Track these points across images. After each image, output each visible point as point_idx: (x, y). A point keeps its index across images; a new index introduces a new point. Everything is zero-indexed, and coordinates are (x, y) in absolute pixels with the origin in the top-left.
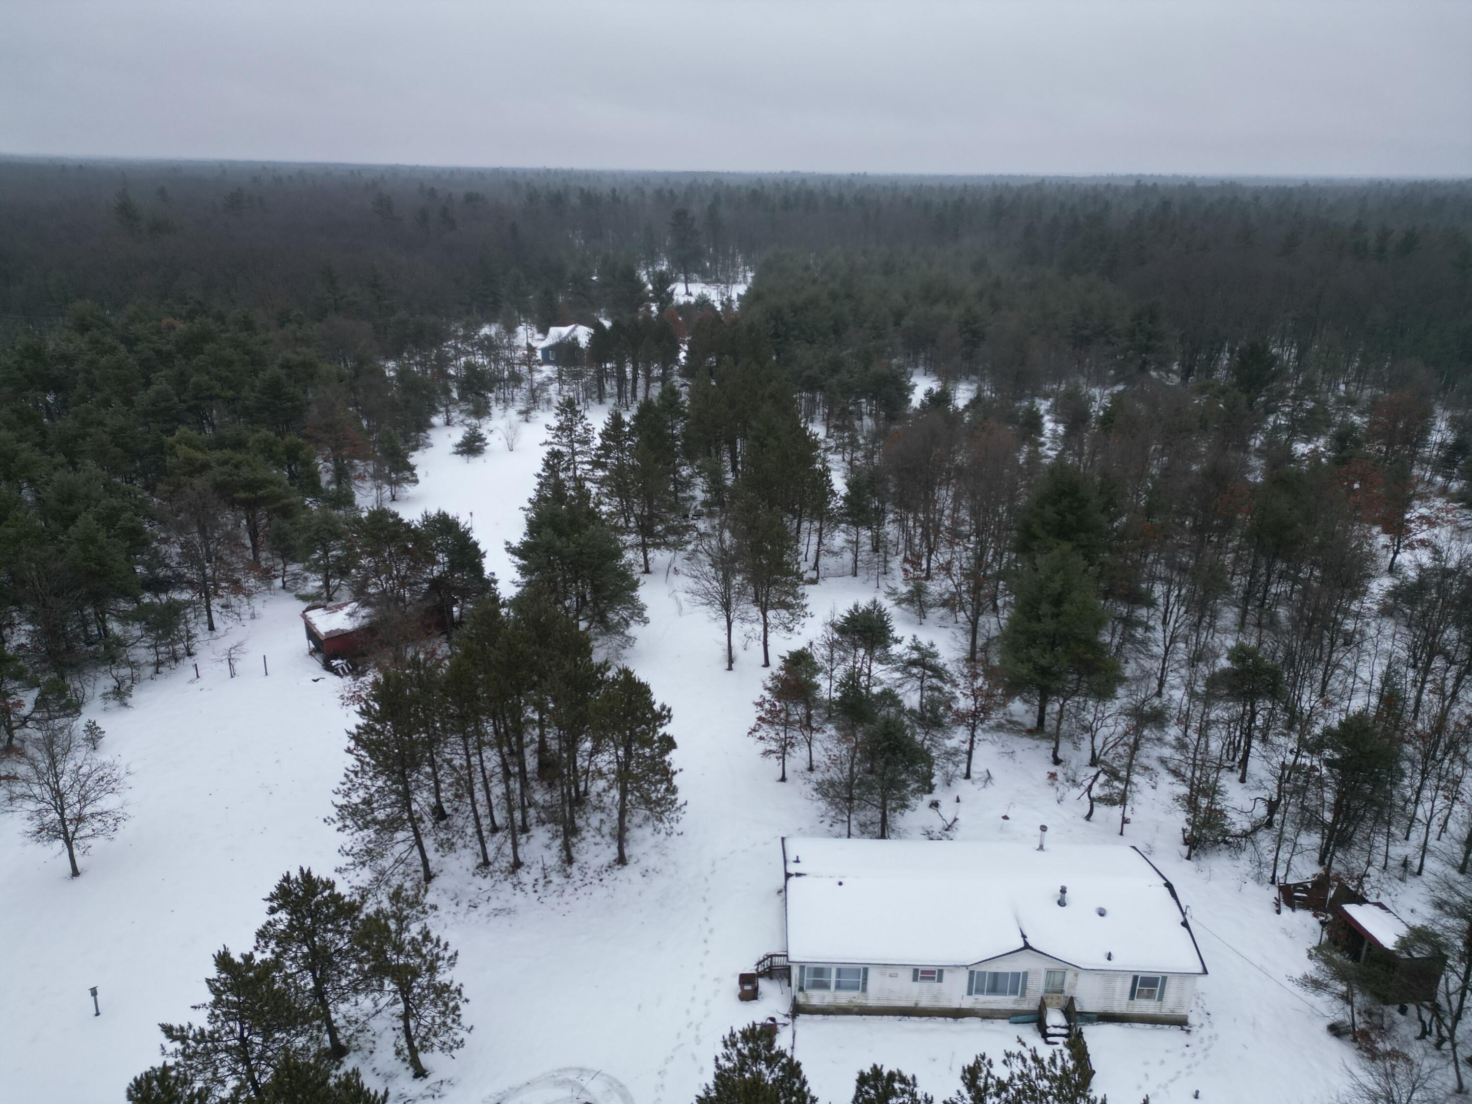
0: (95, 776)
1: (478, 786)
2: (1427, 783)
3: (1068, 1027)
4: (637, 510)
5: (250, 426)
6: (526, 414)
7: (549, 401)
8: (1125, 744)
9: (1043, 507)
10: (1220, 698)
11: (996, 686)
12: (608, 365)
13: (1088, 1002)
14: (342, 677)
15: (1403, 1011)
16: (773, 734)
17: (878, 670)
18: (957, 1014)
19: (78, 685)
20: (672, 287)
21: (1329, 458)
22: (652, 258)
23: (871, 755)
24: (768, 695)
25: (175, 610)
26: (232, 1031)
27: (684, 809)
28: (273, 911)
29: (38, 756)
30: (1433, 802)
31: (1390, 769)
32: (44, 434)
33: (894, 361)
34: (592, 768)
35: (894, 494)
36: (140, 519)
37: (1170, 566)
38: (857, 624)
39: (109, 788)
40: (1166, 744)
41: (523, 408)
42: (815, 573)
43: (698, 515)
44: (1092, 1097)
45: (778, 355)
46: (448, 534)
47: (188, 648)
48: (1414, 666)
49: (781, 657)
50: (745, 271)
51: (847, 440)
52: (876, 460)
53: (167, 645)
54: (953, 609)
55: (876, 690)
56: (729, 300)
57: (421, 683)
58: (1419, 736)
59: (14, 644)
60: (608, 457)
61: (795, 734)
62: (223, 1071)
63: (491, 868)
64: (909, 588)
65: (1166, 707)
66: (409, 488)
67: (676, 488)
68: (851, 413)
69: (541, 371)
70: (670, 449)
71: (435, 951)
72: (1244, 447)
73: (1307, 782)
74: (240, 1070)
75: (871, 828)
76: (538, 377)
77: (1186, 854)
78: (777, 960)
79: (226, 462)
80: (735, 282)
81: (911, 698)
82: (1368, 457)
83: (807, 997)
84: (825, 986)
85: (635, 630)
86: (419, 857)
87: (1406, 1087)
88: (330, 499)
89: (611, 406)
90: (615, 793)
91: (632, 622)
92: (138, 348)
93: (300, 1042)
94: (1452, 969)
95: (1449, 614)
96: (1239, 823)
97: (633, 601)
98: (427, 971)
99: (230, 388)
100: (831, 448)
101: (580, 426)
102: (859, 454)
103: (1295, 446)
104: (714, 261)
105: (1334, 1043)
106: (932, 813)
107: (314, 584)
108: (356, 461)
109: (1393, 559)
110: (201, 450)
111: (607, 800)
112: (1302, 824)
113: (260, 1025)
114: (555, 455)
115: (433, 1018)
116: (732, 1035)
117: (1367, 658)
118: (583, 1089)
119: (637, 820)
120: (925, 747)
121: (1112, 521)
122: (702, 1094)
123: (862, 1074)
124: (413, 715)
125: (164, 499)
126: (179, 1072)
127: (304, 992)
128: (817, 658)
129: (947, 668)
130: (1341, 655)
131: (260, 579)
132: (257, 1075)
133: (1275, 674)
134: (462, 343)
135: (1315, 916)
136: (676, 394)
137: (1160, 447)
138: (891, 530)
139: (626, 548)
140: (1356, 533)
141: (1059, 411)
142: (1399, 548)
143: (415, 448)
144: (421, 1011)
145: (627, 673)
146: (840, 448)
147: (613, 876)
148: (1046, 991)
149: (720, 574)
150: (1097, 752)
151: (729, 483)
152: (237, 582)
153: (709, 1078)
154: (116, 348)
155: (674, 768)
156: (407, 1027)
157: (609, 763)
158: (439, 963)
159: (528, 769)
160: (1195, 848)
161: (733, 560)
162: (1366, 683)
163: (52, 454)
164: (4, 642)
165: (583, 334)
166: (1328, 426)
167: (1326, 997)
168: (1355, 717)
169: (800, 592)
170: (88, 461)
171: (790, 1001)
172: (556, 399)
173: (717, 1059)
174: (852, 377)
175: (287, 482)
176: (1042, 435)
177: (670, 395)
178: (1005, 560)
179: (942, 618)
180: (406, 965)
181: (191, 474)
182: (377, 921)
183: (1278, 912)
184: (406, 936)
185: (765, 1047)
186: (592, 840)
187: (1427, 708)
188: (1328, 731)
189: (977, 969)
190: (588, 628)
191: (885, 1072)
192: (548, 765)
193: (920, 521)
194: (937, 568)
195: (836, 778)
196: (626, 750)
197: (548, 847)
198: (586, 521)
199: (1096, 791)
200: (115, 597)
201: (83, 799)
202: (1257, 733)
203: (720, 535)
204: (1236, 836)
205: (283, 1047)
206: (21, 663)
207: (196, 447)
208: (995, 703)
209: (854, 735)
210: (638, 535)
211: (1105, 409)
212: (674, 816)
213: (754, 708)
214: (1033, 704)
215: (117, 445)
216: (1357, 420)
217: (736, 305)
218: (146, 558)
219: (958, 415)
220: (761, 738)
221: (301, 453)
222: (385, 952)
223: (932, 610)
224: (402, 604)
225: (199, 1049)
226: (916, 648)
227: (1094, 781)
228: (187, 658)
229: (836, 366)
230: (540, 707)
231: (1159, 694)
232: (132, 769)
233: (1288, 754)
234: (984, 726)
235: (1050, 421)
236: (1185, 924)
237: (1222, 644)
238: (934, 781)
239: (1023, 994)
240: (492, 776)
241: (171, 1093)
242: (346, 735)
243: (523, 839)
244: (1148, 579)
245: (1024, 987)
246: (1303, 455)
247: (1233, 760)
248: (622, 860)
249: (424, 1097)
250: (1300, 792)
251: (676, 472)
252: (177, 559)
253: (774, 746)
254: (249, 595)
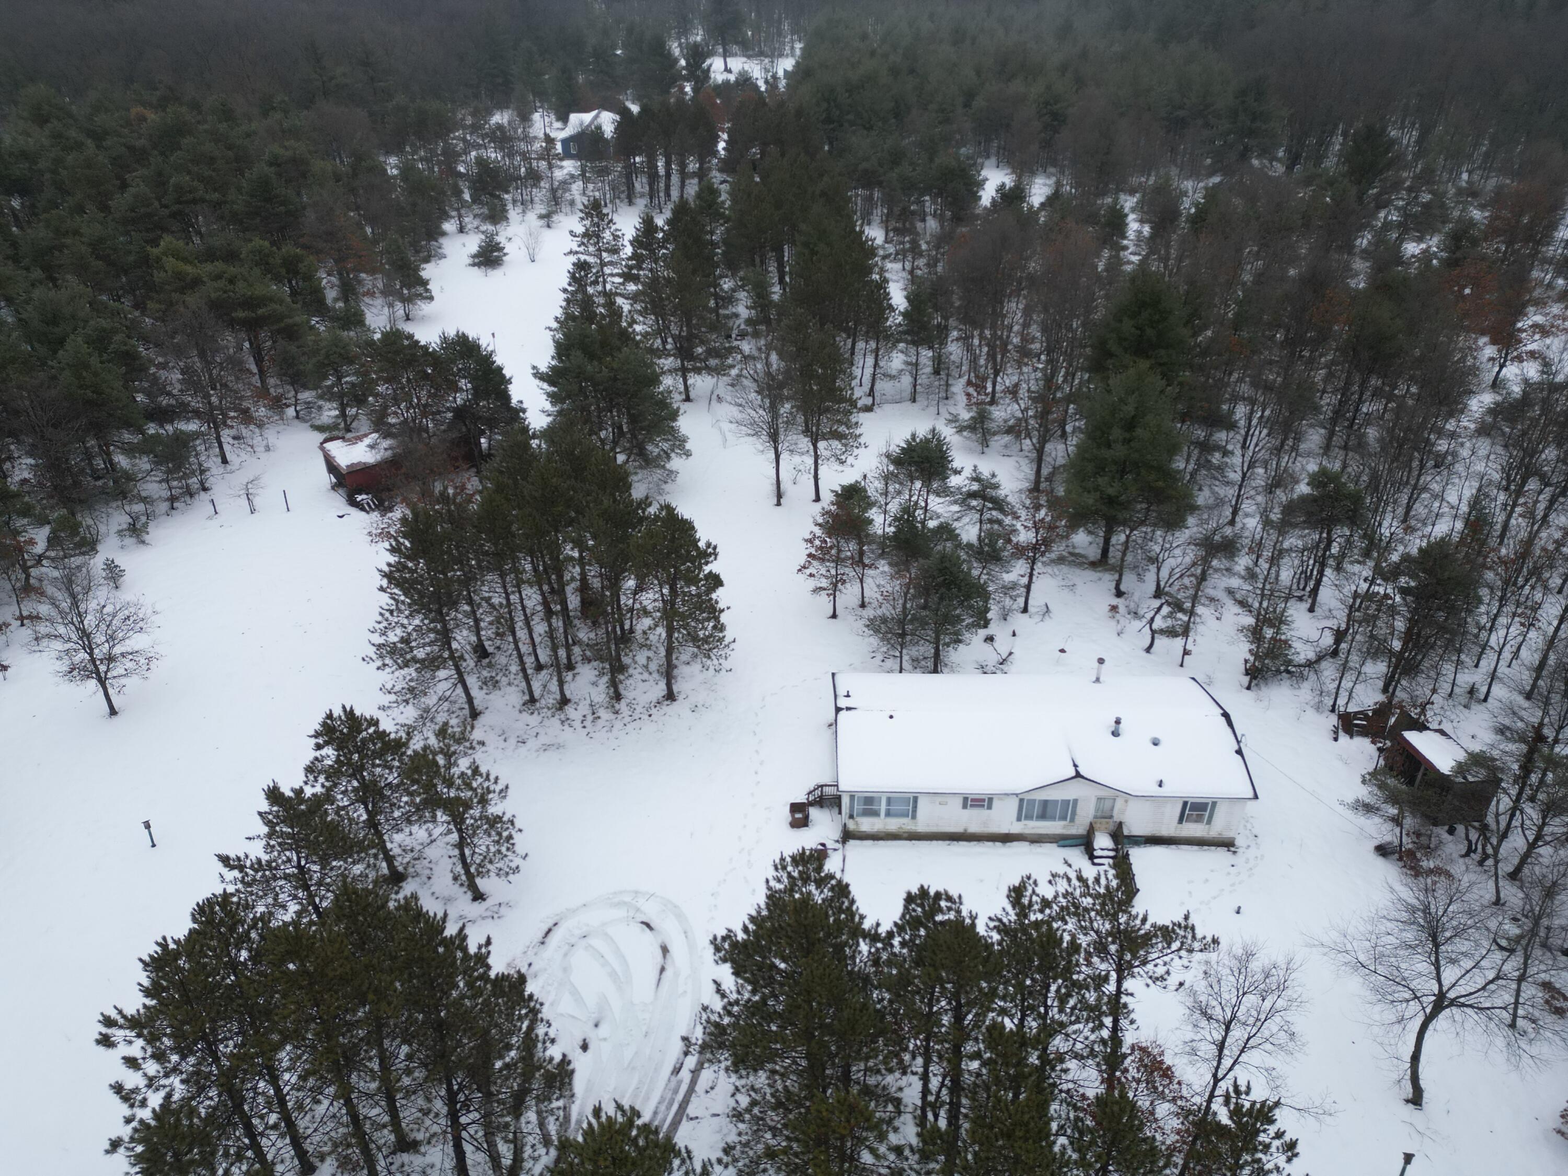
0: (121, 616)
1: (519, 624)
2: (1505, 609)
3: (1116, 850)
4: (675, 330)
5: (241, 235)
6: (547, 218)
7: (572, 203)
8: (1192, 575)
9: (1121, 321)
10: (1295, 526)
11: (1059, 518)
12: (638, 159)
13: (1136, 826)
14: (368, 512)
15: (1451, 831)
16: (823, 571)
17: (937, 504)
18: (1006, 838)
19: (90, 522)
20: (708, 62)
21: (1440, 260)
22: (684, 29)
23: (925, 591)
24: (818, 531)
25: (183, 442)
26: (289, 860)
27: (732, 646)
28: (319, 747)
29: (59, 595)
30: (1508, 629)
31: (1467, 596)
32: (14, 245)
33: (963, 150)
34: (637, 606)
35: (959, 308)
36: (134, 342)
37: (1255, 385)
38: (914, 454)
39: (137, 628)
40: (1234, 574)
41: (544, 212)
42: (871, 399)
43: (742, 335)
44: (1134, 912)
45: (831, 144)
46: (469, 357)
47: (202, 483)
48: (1506, 489)
49: (832, 491)
50: (792, 41)
51: (907, 246)
52: (939, 269)
53: (180, 479)
54: (1018, 436)
55: (932, 524)
56: (775, 77)
57: (451, 518)
58: (1503, 562)
59: (17, 479)
60: (641, 268)
61: (847, 570)
62: (283, 897)
63: (538, 705)
64: (972, 414)
65: (1238, 536)
66: (423, 306)
67: (717, 303)
68: (913, 213)
69: (561, 167)
70: (709, 258)
71: (486, 784)
72: (1349, 248)
73: (1379, 610)
74: (300, 895)
75: (923, 663)
76: (559, 174)
77: (1246, 684)
78: (826, 789)
79: (219, 277)
80: (781, 55)
81: (969, 532)
82: (1484, 258)
83: (857, 824)
84: (876, 814)
85: (676, 463)
86: (463, 695)
87: (1443, 899)
88: (339, 319)
89: (642, 208)
90: (661, 631)
91: (673, 455)
92: (108, 143)
93: (358, 869)
94: (1505, 791)
95: (1550, 432)
96: (1303, 652)
97: (673, 431)
98: (479, 803)
99: (215, 190)
100: (890, 255)
101: (607, 231)
102: (921, 262)
103: (1405, 246)
104: (757, 29)
105: (1380, 862)
106: (987, 647)
107: (329, 413)
108: (363, 275)
109: (1498, 373)
110: (191, 263)
111: (653, 638)
112: (1368, 652)
113: (316, 854)
114: (581, 266)
115: (488, 847)
116: (782, 859)
117: (1457, 481)
118: (638, 910)
119: (684, 657)
120: (982, 581)
121: (1195, 335)
122: (754, 913)
123: (909, 894)
124: (446, 553)
125: (156, 319)
126: (240, 898)
127: (357, 824)
128: (871, 492)
129: (1009, 499)
130: (1429, 478)
131: (271, 408)
132: (317, 900)
133: (1357, 499)
134: (471, 134)
135: (1373, 742)
136: (715, 193)
137: (1255, 249)
138: (954, 350)
139: (663, 373)
140: (1461, 345)
141: (1145, 209)
142: (1505, 361)
143: (427, 260)
144: (476, 840)
145: (669, 509)
146: (900, 255)
147: (662, 712)
148: (1095, 817)
149: (767, 401)
150: (1162, 584)
151: (776, 297)
152: (246, 411)
153: (761, 899)
154: (83, 144)
155: (721, 605)
156: (462, 855)
157: (655, 600)
158: (491, 796)
159: (571, 607)
160: (1255, 678)
161: (781, 386)
162: (1453, 507)
163: (27, 269)
164: (6, 477)
165: (607, 121)
166: (1444, 222)
167: (1377, 820)
168: (1436, 543)
169: (854, 420)
170: (69, 277)
171: (840, 828)
172: (580, 200)
173: (767, 881)
174: (914, 170)
175: (289, 299)
176: (1125, 238)
177: (708, 193)
178: (1077, 381)
179: (1006, 446)
180: (458, 798)
181: (182, 290)
182: (425, 756)
183: (1336, 739)
184: (455, 771)
185: (815, 870)
186: (639, 677)
187: (1514, 533)
188: (1406, 558)
189: (1027, 797)
190: (627, 461)
191: (932, 892)
192: (591, 604)
193: (986, 338)
194: (1003, 391)
195: (888, 614)
196: (671, 588)
197: (595, 684)
198: (618, 343)
199: (1159, 623)
200: (118, 428)
201: (111, 638)
202: (1331, 562)
203: (767, 358)
204: (1300, 666)
205: (342, 874)
206: (27, 499)
207: (185, 260)
208: (1058, 535)
209: (908, 571)
210: (676, 358)
211: (1197, 205)
212: (723, 653)
213: (804, 545)
214: (1097, 536)
215: (98, 258)
216: (1476, 214)
217: (782, 84)
218: (146, 385)
219: (1033, 214)
220: (811, 575)
221: (300, 265)
222: (435, 786)
223: (996, 438)
224: (425, 435)
225: (258, 877)
226: (977, 479)
227: (1156, 613)
228: (202, 493)
229: (896, 158)
230: (579, 544)
231: (1232, 523)
232: (157, 608)
233: (1362, 581)
234: (1045, 559)
235: (1135, 220)
236: (1239, 752)
237: (1303, 468)
238: (989, 615)
239: (1072, 820)
240: (533, 614)
241: (233, 917)
242: (378, 573)
243: (569, 676)
244: (1230, 400)
245: (1074, 813)
246: (1413, 256)
247: (1304, 589)
248: (670, 696)
249: (484, 918)
250: (1370, 620)
251: (717, 285)
252: (178, 386)
253: (824, 583)
254: (260, 426)
